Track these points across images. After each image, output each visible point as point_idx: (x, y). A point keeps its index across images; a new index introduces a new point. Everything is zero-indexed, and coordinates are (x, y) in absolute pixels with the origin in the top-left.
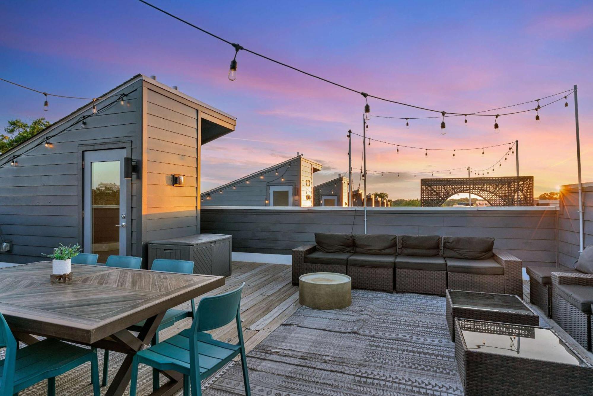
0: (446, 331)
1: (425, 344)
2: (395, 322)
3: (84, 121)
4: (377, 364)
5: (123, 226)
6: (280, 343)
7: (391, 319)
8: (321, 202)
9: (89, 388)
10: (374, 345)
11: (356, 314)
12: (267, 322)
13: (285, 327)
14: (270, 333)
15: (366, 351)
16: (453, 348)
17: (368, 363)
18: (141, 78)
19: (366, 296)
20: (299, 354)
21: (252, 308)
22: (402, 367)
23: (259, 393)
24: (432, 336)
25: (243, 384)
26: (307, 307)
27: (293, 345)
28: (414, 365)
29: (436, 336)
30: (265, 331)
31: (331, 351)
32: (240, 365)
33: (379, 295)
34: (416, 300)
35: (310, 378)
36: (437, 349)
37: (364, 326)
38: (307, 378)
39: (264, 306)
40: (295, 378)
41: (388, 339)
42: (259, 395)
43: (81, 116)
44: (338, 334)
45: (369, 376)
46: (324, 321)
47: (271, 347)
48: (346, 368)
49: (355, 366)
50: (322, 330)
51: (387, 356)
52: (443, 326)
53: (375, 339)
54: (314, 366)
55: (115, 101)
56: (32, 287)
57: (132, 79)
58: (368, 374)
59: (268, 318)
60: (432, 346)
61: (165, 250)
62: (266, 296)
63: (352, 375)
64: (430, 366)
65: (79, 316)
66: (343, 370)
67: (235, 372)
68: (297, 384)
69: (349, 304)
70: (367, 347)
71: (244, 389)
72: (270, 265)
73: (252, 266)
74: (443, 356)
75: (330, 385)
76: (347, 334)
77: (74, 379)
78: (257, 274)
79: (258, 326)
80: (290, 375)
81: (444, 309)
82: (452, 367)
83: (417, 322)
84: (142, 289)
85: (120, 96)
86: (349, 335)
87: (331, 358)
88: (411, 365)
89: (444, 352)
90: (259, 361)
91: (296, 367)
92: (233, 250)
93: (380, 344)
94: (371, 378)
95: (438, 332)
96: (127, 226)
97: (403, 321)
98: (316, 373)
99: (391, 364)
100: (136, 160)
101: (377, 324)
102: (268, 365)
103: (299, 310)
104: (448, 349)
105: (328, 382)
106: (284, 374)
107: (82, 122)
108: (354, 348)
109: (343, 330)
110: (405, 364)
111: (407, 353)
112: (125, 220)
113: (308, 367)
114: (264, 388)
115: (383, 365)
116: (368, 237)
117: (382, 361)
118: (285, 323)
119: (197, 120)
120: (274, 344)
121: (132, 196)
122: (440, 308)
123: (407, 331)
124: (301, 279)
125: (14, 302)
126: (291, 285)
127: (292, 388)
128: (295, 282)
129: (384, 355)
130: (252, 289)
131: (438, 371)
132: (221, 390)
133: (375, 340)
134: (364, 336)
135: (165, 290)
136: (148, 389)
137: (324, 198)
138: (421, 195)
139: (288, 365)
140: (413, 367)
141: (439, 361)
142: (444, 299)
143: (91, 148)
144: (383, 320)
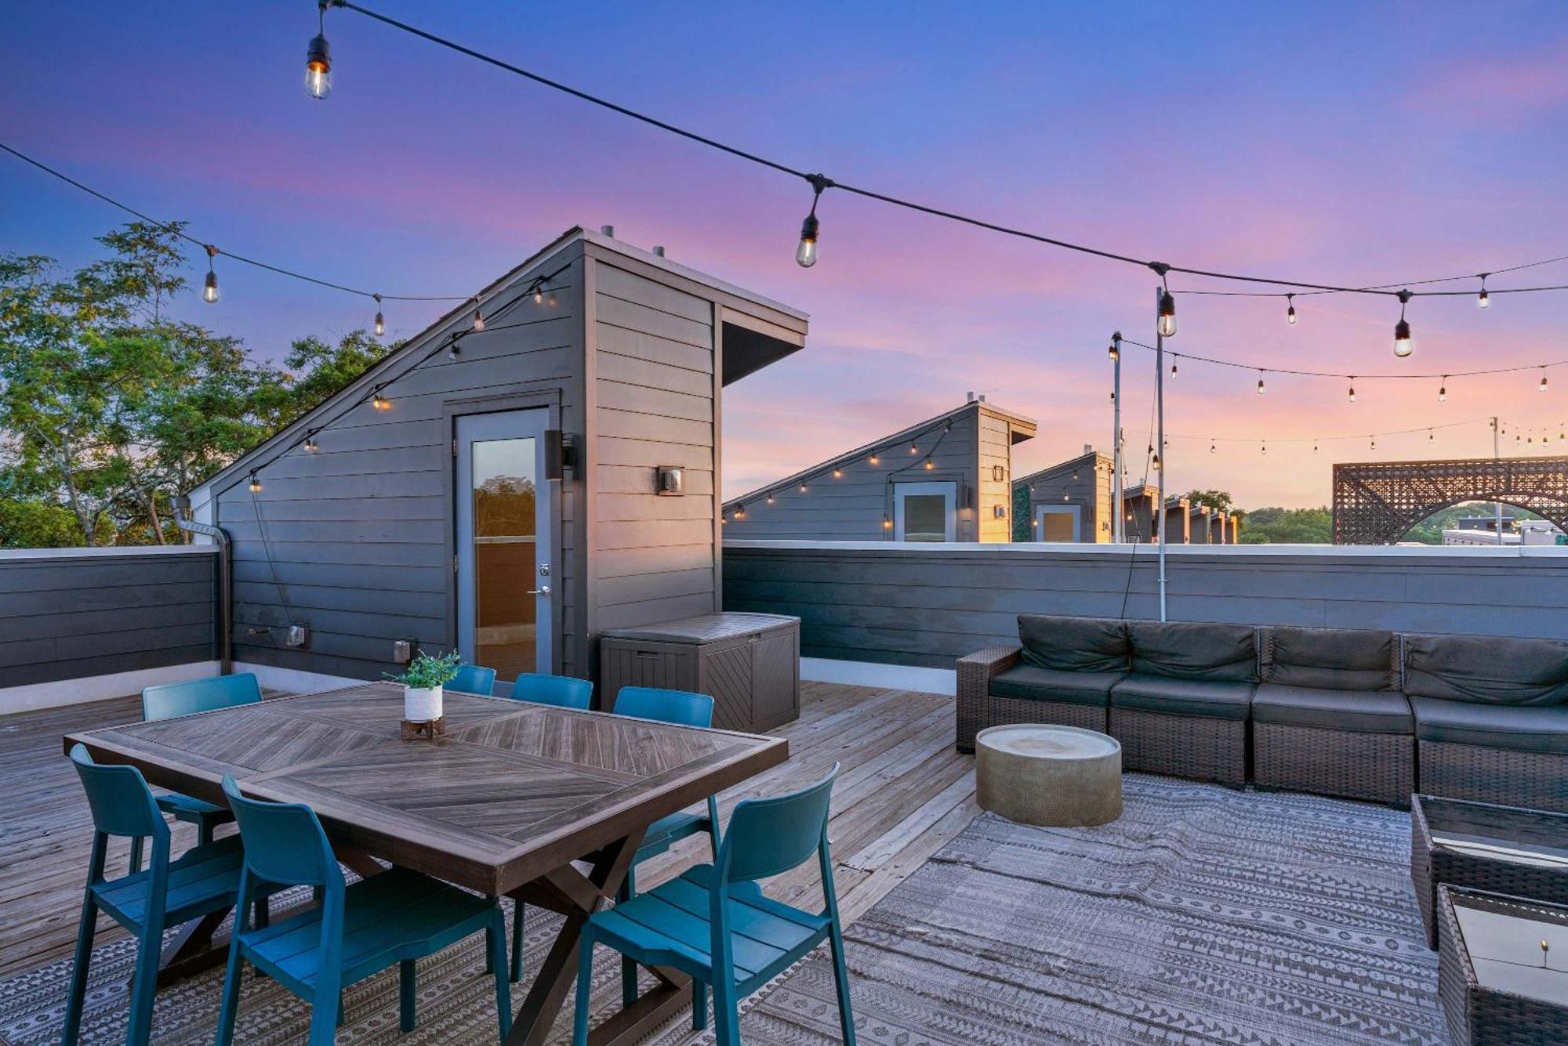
0: (1411, 916)
1: (1343, 948)
2: (1251, 875)
3: (456, 344)
4: (1195, 993)
5: (543, 593)
6: (926, 910)
7: (1239, 866)
8: (1036, 523)
9: (483, 982)
10: (1187, 936)
11: (1134, 845)
12: (894, 849)
13: (941, 866)
14: (902, 879)
15: (1165, 953)
16: (1434, 969)
17: (1169, 988)
18: (580, 237)
19: (1163, 793)
20: (976, 943)
21: (852, 810)
22: (1271, 1007)
23: (877, 1039)
24: (1365, 927)
25: (837, 1010)
26: (997, 816)
27: (963, 919)
28: (1309, 1005)
29: (1377, 927)
30: (887, 873)
31: (1064, 942)
32: (826, 960)
33: (1203, 794)
34: (1317, 816)
35: (1007, 1013)
36: (1383, 967)
37: (1158, 881)
38: (999, 1012)
39: (886, 804)
40: (967, 1007)
41: (1228, 924)
42: (878, 1043)
43: (450, 333)
44: (1085, 896)
45: (1172, 1024)
46: (1046, 858)
47: (903, 917)
48: (1107, 994)
49: (1134, 992)
50: (1039, 882)
51: (1227, 971)
52: (1401, 900)
53: (1190, 920)
54: (1019, 981)
55: (523, 295)
56: (364, 747)
57: (560, 240)
58: (1171, 1019)
59: (893, 841)
60: (1365, 955)
61: (639, 653)
62: (888, 781)
63: (1124, 1015)
64: (1358, 1015)
65: (467, 829)
66: (1098, 1000)
67: (814, 976)
68: (973, 1025)
69: (1115, 814)
70: (1167, 942)
71: (839, 1024)
72: (899, 695)
73: (854, 695)
74: (1400, 990)
75: (1062, 1036)
76: (1109, 900)
77: (450, 957)
78: (863, 718)
79: (868, 858)
80: (955, 1000)
81: (1405, 846)
82: (1429, 1024)
83: (1318, 881)
84: (599, 763)
85: (532, 283)
86: (1116, 901)
87: (1065, 963)
88: (1297, 1004)
89: (1402, 978)
90: (873, 952)
91: (970, 978)
92: (804, 654)
93: (1204, 937)
94: (1178, 1031)
95: (1386, 915)
96: (552, 594)
97: (1276, 876)
98: (1025, 1001)
99: (1238, 996)
100: (570, 436)
101: (1195, 878)
102: (897, 966)
103: (975, 823)
104: (1415, 970)
105: (1056, 1028)
106: (939, 993)
107: (450, 348)
108: (1127, 942)
109: (1097, 886)
110: (1279, 1000)
111: (1286, 970)
112: (548, 578)
113: (1003, 981)
114: (888, 1027)
115: (1214, 998)
116: (1171, 632)
117: (1212, 986)
118: (939, 855)
119: (713, 328)
120: (912, 912)
121: (563, 521)
122: (1393, 845)
123: (1286, 906)
124: (980, 741)
125: (332, 784)
126: (954, 750)
127: (960, 1033)
128: (966, 746)
129: (1218, 969)
130: (851, 758)
131: (1384, 1031)
132: (782, 1019)
133: (1191, 924)
134: (1158, 908)
135: (650, 770)
136: (612, 999)
137: (1042, 510)
138: (1335, 497)
139: (950, 972)
140: (1304, 1013)
141: (1386, 1001)
142: (1406, 817)
143: (473, 408)
144: (1213, 868)
